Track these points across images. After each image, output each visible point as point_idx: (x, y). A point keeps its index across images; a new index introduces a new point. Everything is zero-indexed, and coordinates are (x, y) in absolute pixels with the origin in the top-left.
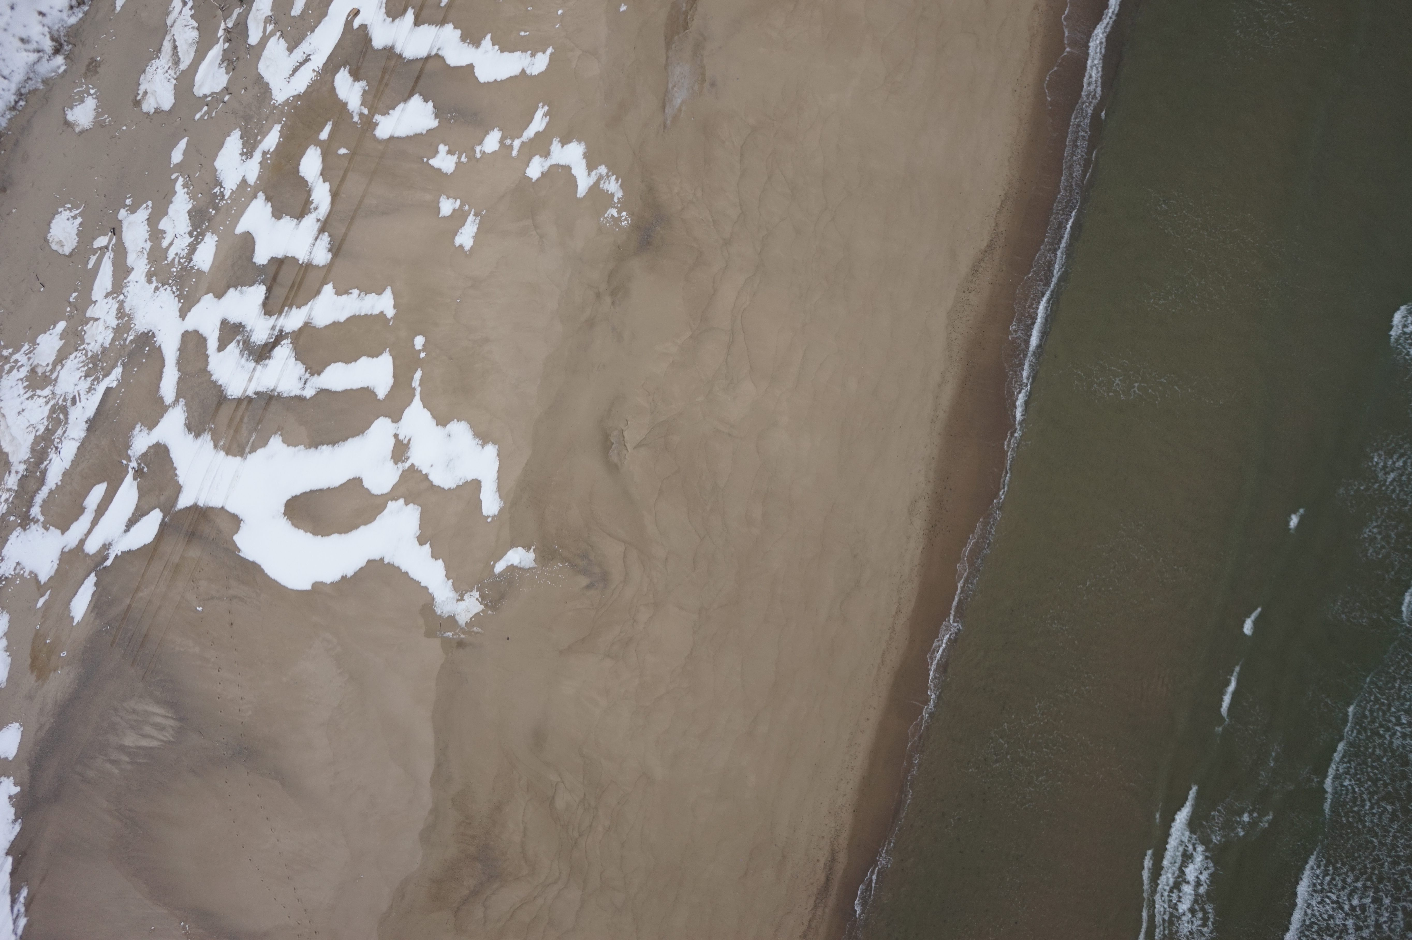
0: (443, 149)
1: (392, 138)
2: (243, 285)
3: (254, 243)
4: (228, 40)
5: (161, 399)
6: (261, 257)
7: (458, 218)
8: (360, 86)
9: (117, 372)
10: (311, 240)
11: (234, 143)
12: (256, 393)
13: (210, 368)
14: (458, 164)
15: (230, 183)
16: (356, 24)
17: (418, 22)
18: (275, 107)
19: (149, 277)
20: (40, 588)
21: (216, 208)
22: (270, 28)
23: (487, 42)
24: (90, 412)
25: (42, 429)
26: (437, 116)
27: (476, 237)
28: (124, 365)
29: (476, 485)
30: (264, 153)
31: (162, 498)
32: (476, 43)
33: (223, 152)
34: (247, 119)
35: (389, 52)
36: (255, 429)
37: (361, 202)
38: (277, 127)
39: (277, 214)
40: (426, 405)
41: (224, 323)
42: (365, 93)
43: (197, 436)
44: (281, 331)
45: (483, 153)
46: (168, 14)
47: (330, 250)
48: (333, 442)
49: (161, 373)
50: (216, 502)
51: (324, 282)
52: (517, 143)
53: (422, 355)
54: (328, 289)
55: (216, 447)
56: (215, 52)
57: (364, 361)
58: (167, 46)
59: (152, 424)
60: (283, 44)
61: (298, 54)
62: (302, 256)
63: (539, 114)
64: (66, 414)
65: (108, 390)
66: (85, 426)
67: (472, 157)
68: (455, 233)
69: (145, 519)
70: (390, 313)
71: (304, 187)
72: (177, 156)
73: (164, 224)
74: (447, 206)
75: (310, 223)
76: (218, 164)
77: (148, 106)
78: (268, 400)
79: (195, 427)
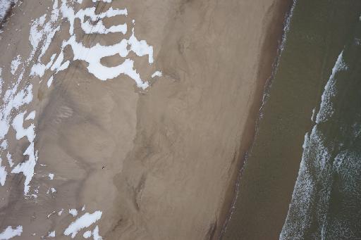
2: (90, 7)
5: (69, 34)
9: (59, 27)
12: (93, 33)
13: (82, 27)
19: (67, 4)
20: (40, 79)
24: (52, 37)
25: (40, 40)
28: (61, 25)
31: (70, 58)
36: (93, 41)
40: (135, 36)
41: (85, 16)
43: (78, 43)
44: (99, 18)
48: (112, 45)
49: (69, 28)
50: (83, 59)
51: (110, 7)
53: (134, 24)
55: (83, 45)
57: (120, 25)
59: (67, 40)
62: (104, 1)
64: (46, 37)
65: (57, 31)
66: (51, 40)
69: (65, 63)
70: (126, 14)
78: (96, 34)
79: (78, 41)
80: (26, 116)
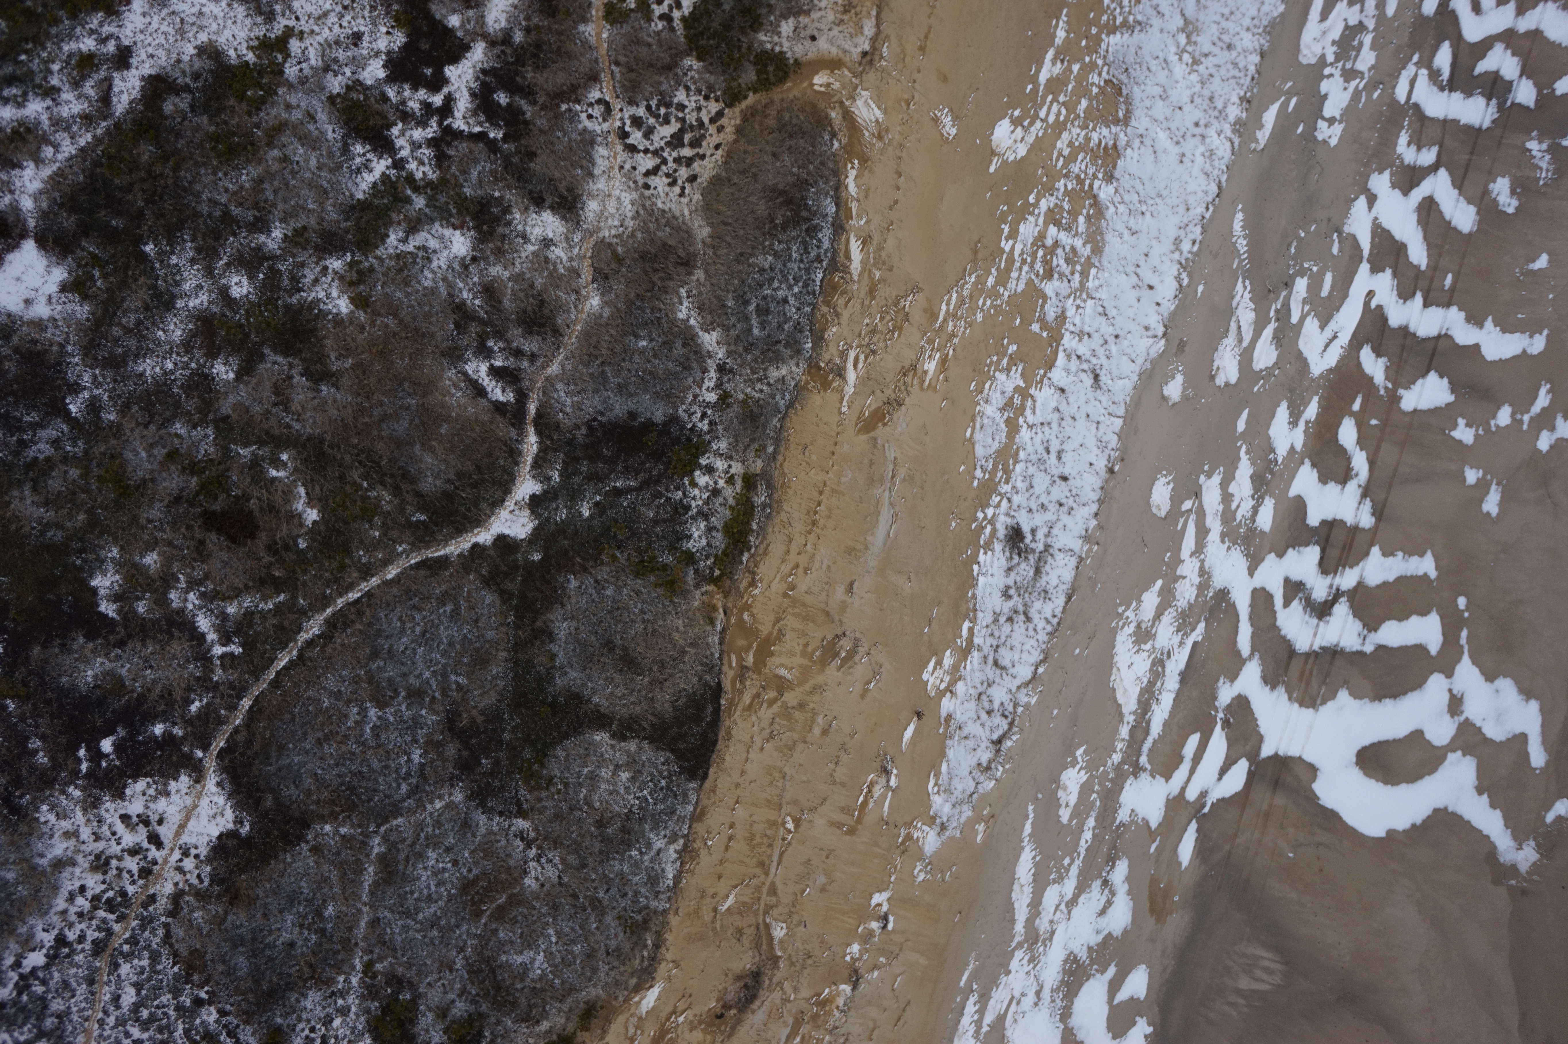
0: (1461, 422)
1: (1415, 411)
2: (1300, 545)
3: (1305, 506)
4: (1277, 320)
5: (1238, 653)
6: (1314, 519)
7: (1482, 487)
8: (1382, 362)
9: (1201, 626)
10: (1356, 505)
11: (1282, 413)
12: (1321, 648)
13: (1278, 623)
14: (1477, 436)
15: (1282, 451)
16: (1373, 304)
17: (1426, 305)
18: (1313, 380)
19: (1223, 536)
20: (1152, 834)
21: (1272, 472)
22: (1307, 308)
23: (1489, 323)
24: (1182, 665)
25: (1145, 681)
26: (1453, 391)
27: (1501, 504)
28: (1206, 620)
29: (1522, 738)
30: (1307, 422)
31: (1248, 747)
32: (1480, 324)
33: (1275, 422)
34: (1292, 391)
35: (1404, 330)
36: (1324, 683)
37: (1396, 470)
38: (1316, 399)
39: (1324, 479)
40: (1475, 662)
41: (1287, 580)
42: (1387, 369)
43: (1273, 688)
44: (1338, 590)
45: (1497, 426)
46: (1233, 297)
47: (1373, 514)
48: (1395, 696)
49: (1237, 628)
50: (1294, 752)
51: (1372, 545)
52: (1526, 418)
53: (1466, 615)
54: (1375, 551)
55: (1290, 699)
56: (1268, 332)
57: (1414, 619)
58: (1233, 326)
59: (1233, 677)
60: (1316, 323)
61: (1328, 332)
62: (1350, 520)
63: (1543, 391)
64: (1163, 667)
65: (1195, 644)
66: (1177, 678)
67: (1487, 430)
68: (1481, 501)
69: (1234, 768)
70: (1433, 574)
71: (1343, 454)
72: (1241, 426)
73: (1233, 488)
74: (1472, 476)
75: (1353, 488)
76: (1272, 432)
77: (1220, 381)
78: (1332, 653)
79: (1270, 680)
80: (1114, 986)
